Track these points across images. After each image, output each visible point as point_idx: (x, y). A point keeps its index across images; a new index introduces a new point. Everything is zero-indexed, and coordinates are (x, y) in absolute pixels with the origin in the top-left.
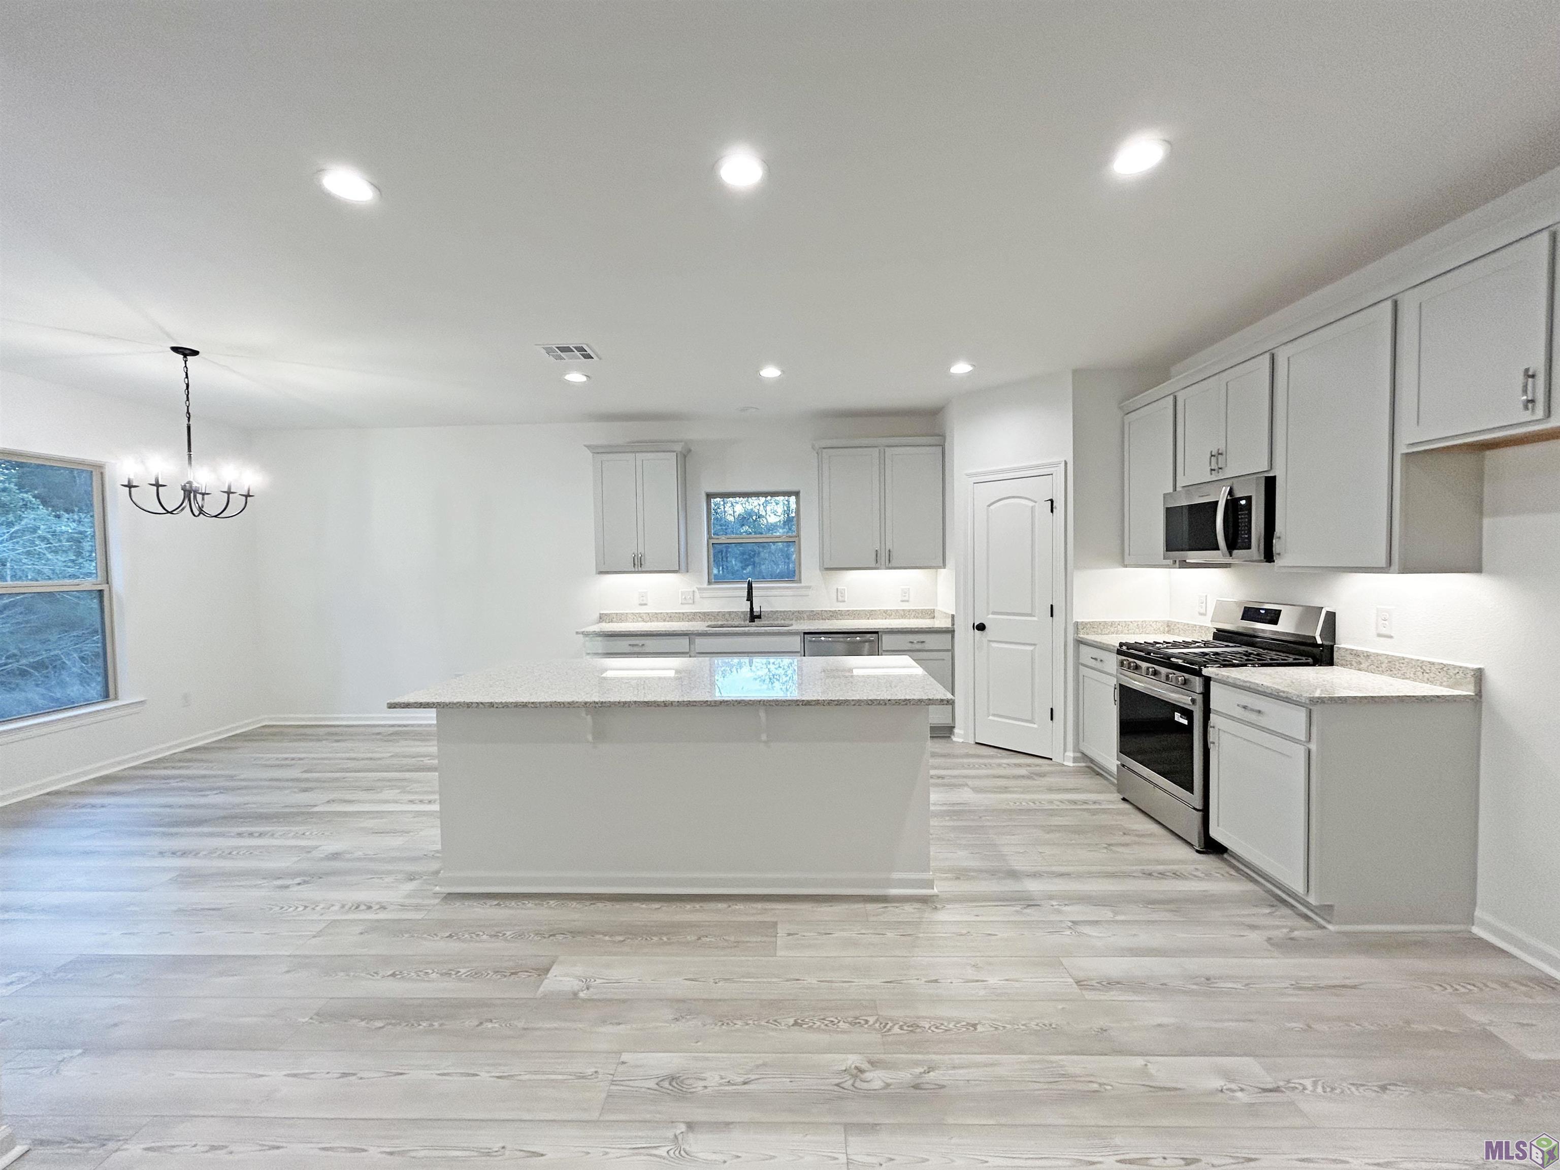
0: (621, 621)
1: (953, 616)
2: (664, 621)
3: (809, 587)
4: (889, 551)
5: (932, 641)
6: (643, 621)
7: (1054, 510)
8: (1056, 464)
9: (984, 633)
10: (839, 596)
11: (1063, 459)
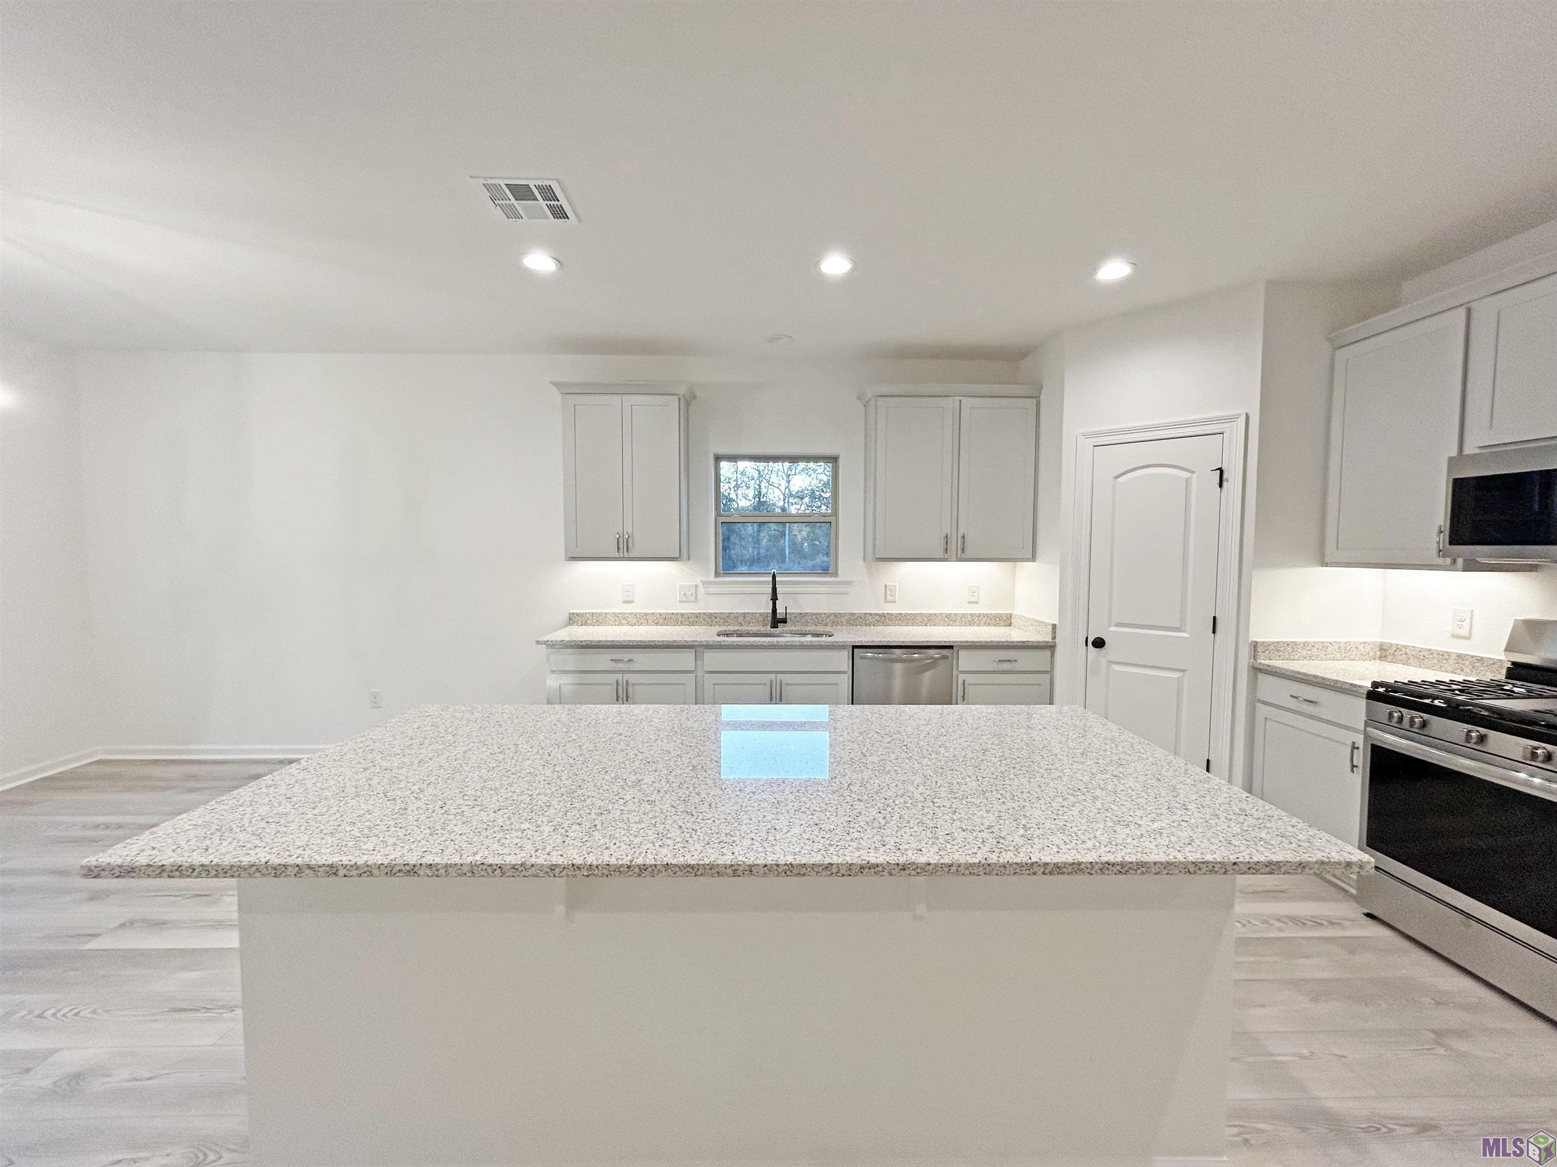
0: (598, 623)
1: (1054, 626)
2: (657, 624)
3: (849, 583)
4: (963, 537)
5: (1025, 660)
6: (629, 624)
7: (1225, 484)
8: (1231, 419)
9: (1102, 651)
10: (888, 594)
11: (1243, 411)
